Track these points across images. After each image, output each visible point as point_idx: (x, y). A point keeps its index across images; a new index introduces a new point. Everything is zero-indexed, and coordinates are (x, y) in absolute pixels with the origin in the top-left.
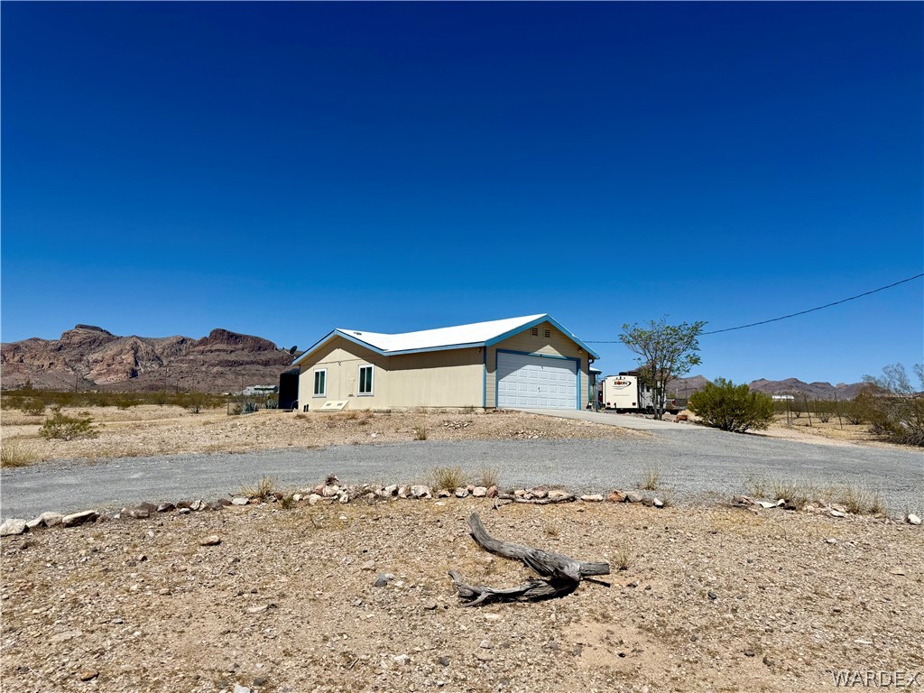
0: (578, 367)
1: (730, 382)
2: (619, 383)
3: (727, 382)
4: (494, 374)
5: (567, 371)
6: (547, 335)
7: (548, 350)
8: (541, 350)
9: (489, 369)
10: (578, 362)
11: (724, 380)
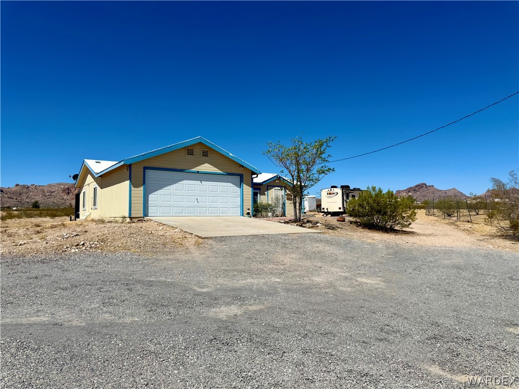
0: (242, 181)
1: (380, 189)
2: (330, 194)
3: (377, 189)
4: (142, 188)
5: (230, 184)
6: (205, 154)
7: (206, 167)
8: (196, 168)
9: (134, 184)
10: (241, 176)
11: (375, 187)
